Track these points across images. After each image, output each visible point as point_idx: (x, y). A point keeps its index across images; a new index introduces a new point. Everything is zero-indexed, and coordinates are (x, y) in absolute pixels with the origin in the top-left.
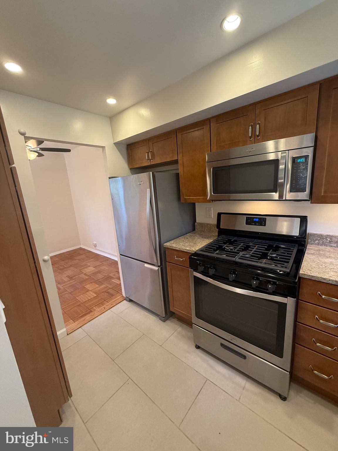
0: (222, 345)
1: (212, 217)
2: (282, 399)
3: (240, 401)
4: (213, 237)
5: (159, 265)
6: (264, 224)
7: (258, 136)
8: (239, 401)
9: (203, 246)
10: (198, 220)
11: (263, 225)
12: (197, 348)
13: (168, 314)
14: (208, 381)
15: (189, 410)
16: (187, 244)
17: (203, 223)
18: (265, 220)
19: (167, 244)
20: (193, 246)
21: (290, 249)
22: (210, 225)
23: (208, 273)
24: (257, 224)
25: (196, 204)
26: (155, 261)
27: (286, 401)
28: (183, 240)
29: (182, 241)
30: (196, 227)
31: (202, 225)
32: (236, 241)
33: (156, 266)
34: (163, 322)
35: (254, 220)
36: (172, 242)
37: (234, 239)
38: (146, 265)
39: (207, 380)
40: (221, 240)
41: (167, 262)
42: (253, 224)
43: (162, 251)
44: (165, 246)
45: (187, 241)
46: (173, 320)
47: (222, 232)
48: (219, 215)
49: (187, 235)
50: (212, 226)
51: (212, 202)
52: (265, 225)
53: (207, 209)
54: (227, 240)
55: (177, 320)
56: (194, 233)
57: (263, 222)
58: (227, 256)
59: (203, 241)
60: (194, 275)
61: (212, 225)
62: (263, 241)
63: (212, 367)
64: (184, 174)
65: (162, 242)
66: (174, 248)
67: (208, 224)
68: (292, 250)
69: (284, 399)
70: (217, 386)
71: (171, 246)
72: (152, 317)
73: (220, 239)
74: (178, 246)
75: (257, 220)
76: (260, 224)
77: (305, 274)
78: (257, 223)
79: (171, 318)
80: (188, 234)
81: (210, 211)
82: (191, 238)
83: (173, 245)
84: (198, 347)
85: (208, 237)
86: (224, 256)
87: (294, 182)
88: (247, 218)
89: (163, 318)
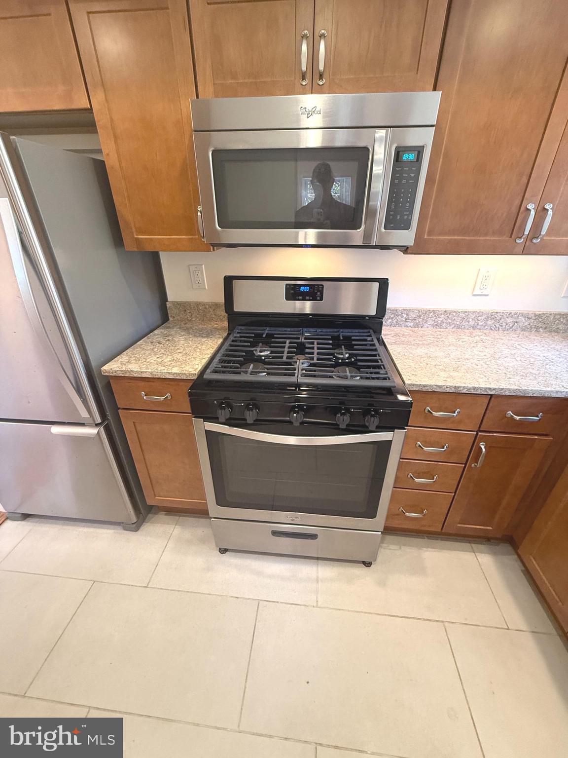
0: (275, 533)
1: (206, 288)
2: (367, 565)
3: (319, 606)
4: (217, 333)
5: (99, 420)
6: (320, 297)
7: (321, 77)
8: (317, 606)
9: (209, 356)
10: (171, 296)
11: (318, 298)
12: (223, 553)
13: (142, 512)
14: (261, 602)
15: (246, 682)
16: (167, 359)
17: (185, 303)
18: (321, 289)
19: (113, 367)
20: (186, 362)
21: (366, 340)
22: (204, 304)
23: (245, 420)
24: (307, 298)
25: (162, 255)
26: (84, 414)
27: (372, 566)
28: (153, 349)
29: (149, 352)
30: (168, 311)
31: (184, 306)
32: (270, 336)
33: (90, 426)
34: (134, 532)
35: (302, 289)
36: (124, 358)
37: (266, 332)
38: (56, 430)
39: (259, 602)
40: (241, 337)
41: (120, 408)
42: (300, 298)
43: (100, 386)
44: (107, 374)
45: (163, 351)
46: (157, 517)
47: (237, 320)
48: (229, 281)
49: (155, 335)
50: (207, 307)
51: (214, 250)
52: (321, 299)
53: (192, 268)
54: (253, 335)
55: (166, 515)
56: (169, 327)
57: (319, 294)
58: (268, 374)
59: (202, 344)
60: (206, 429)
61: (209, 305)
62: (318, 331)
63: (259, 574)
64: (120, 162)
65: (94, 364)
66: (135, 375)
67: (198, 304)
68: (369, 341)
69: (368, 564)
70: (278, 602)
71: (125, 372)
72: (105, 531)
73: (238, 335)
74: (147, 368)
75: (307, 289)
76: (312, 298)
77: (413, 385)
78: (308, 296)
79: (150, 515)
80: (156, 332)
81: (199, 275)
82: (169, 340)
83: (130, 366)
84: (223, 551)
85: (208, 334)
86: (263, 377)
87: (393, 208)
88: (288, 286)
89: (134, 525)
